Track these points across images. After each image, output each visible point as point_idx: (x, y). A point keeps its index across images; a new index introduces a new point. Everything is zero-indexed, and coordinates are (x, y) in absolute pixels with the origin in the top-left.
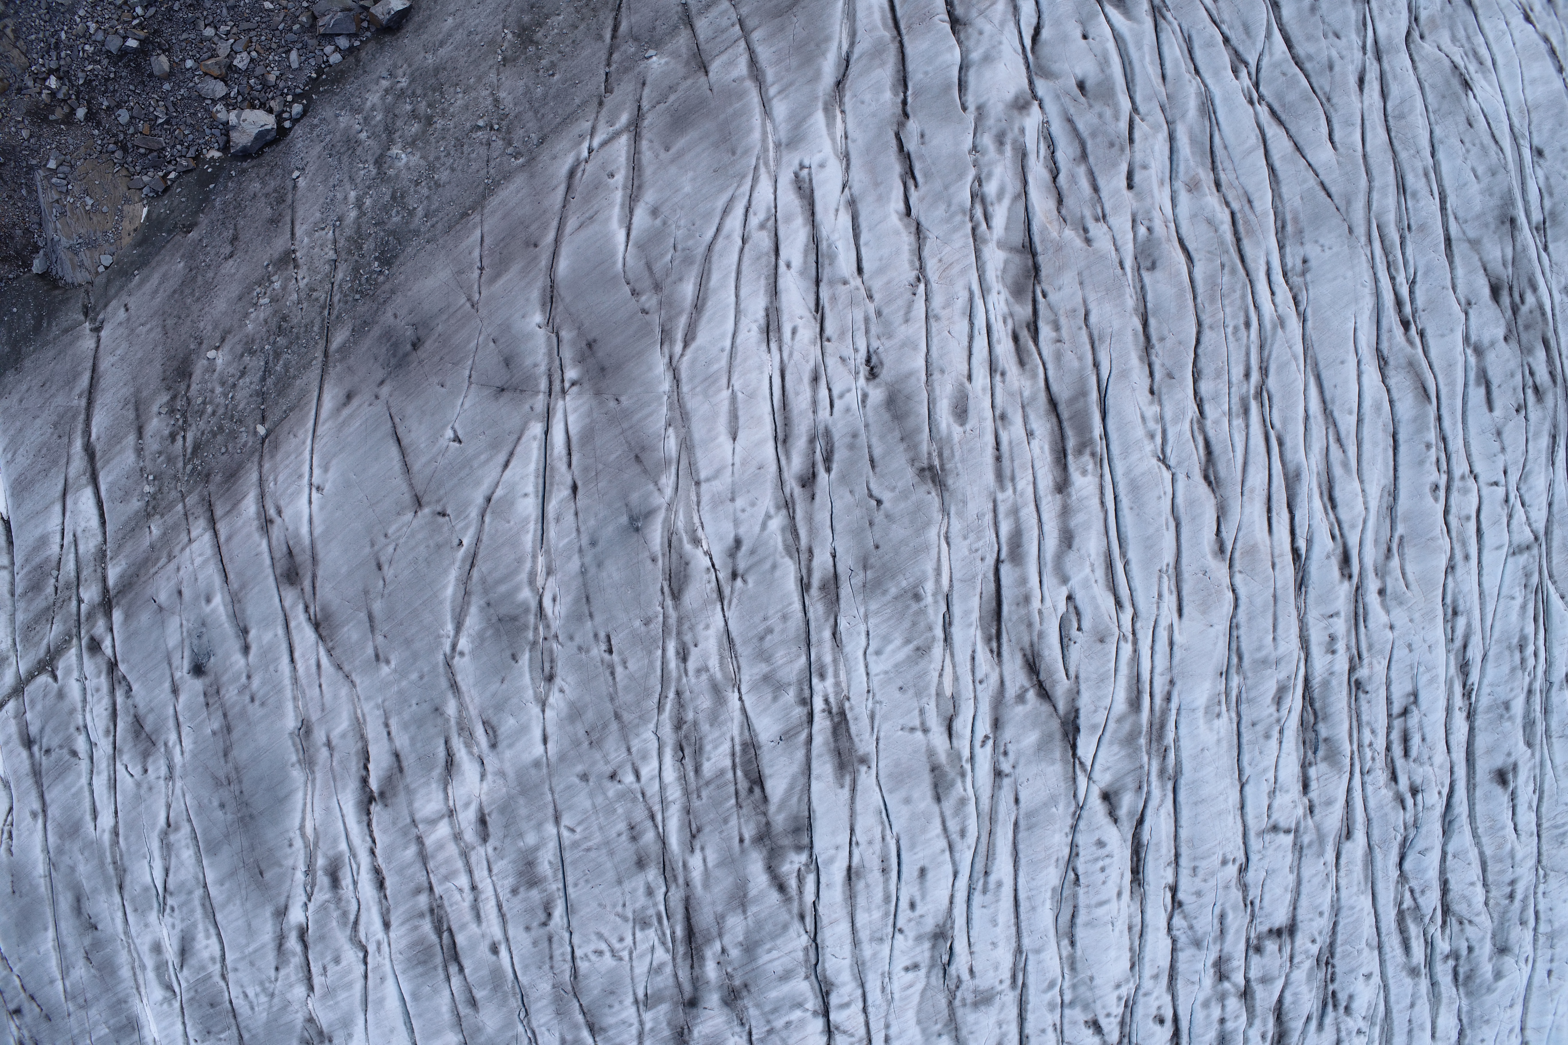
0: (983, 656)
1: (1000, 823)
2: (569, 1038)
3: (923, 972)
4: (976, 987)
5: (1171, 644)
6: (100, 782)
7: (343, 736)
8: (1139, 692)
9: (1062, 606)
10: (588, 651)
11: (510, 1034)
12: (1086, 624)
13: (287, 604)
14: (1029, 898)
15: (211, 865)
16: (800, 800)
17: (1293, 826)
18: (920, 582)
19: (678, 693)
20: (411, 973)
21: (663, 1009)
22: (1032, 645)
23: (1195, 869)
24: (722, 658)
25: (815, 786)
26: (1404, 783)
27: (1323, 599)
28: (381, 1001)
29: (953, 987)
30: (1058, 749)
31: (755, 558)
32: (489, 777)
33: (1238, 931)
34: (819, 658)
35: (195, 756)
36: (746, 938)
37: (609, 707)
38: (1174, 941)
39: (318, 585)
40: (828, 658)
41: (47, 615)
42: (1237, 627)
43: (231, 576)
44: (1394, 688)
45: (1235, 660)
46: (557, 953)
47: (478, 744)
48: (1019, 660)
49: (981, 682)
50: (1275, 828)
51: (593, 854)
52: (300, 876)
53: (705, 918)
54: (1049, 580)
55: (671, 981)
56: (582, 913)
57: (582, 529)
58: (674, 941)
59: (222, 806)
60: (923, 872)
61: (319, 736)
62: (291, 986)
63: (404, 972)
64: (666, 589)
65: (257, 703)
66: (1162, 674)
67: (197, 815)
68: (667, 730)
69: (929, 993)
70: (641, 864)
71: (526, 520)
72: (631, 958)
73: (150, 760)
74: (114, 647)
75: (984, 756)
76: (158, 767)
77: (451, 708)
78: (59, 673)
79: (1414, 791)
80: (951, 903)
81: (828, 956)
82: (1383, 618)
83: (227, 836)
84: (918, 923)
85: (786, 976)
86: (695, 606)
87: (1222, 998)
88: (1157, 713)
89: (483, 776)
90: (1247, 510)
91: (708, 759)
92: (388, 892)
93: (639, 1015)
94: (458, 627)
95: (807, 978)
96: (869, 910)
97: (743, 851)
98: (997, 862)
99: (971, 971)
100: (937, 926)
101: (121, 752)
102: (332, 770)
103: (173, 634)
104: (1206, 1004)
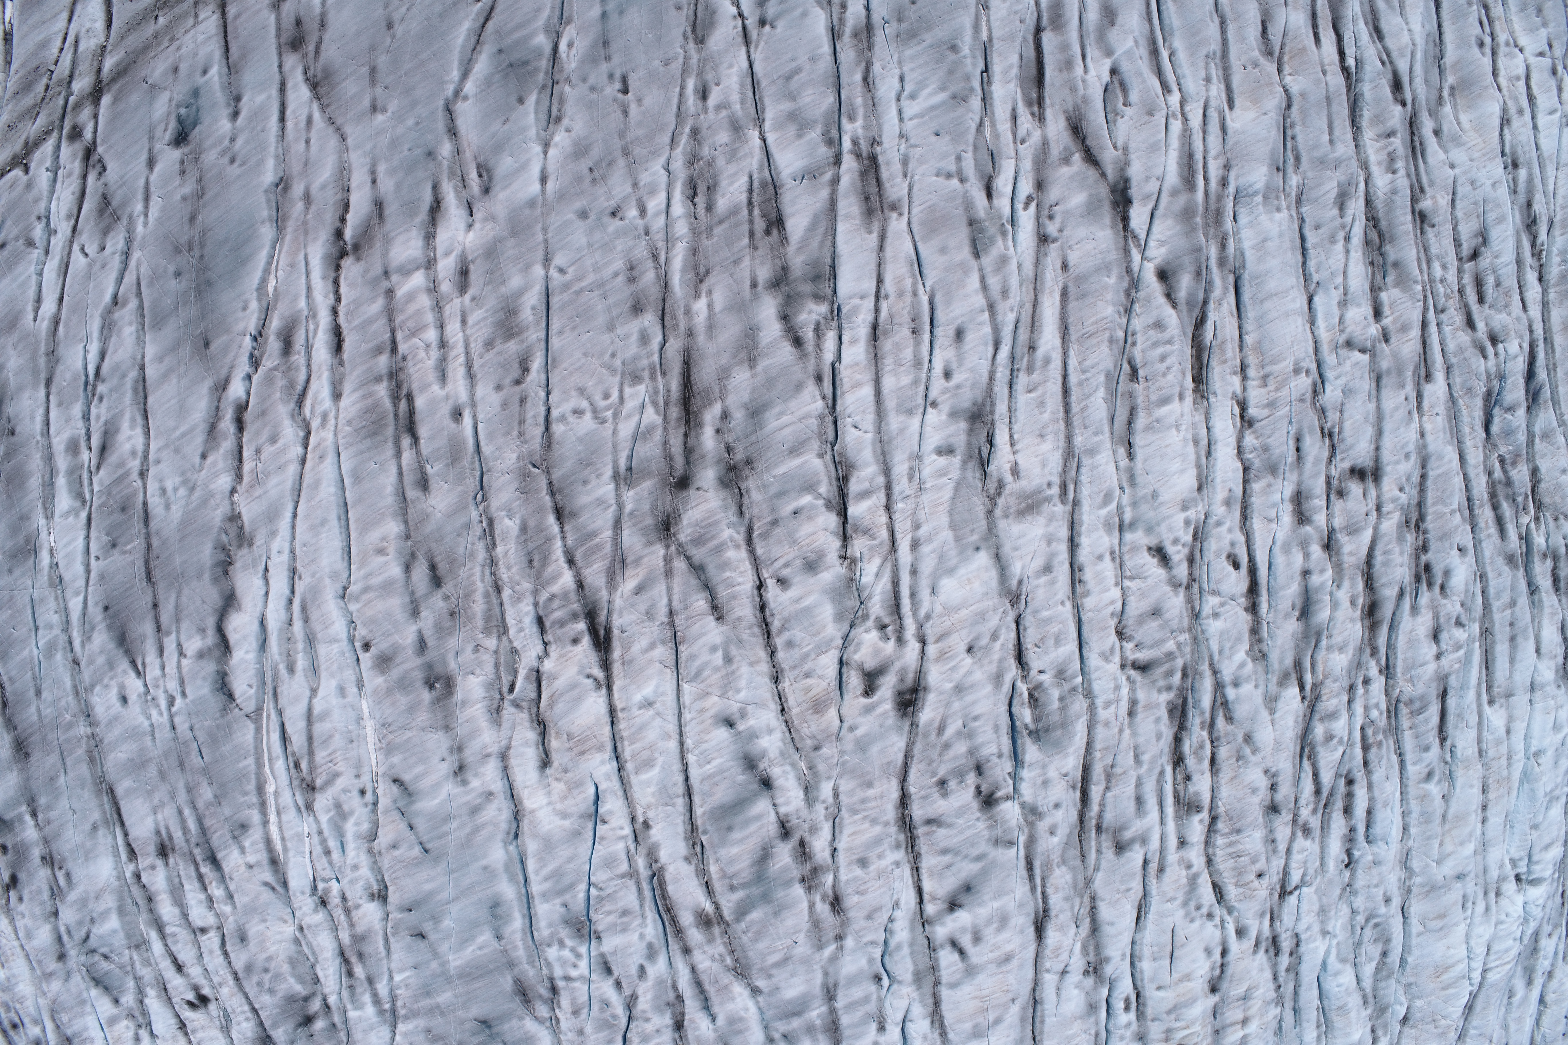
0: (1023, 115)
1: (1046, 292)
2: (532, 523)
3: (957, 460)
4: (1022, 489)
5: (1224, 128)
6: (52, 269)
7: (323, 187)
8: (1192, 171)
9: (1106, 77)
10: (600, 90)
11: (461, 519)
12: (1134, 97)
13: (286, 67)
14: (1080, 384)
15: (153, 340)
16: (822, 242)
17: (1369, 347)
18: (957, 36)
19: (694, 130)
20: (357, 447)
21: (649, 485)
22: (1076, 108)
23: (1264, 378)
24: (744, 97)
25: (841, 228)
26: (1482, 331)
27: (1377, 119)
28: (316, 484)
29: (992, 491)
30: (1107, 215)
31: (785, 7)
32: (477, 226)
33: (1317, 461)
34: (850, 102)
35: (159, 224)
36: (753, 399)
37: (617, 144)
38: (1246, 469)
39: (322, 47)
40: (859, 100)
41: (33, 112)
42: (1291, 126)
43: (233, 50)
44: (1461, 228)
45: (1291, 158)
46: (529, 415)
47: (469, 189)
48: (1063, 122)
49: (1023, 142)
51: (584, 296)
52: (249, 341)
53: (707, 373)
54: (1092, 52)
55: (660, 450)
56: (565, 365)
58: (666, 401)
59: (178, 274)
61: (298, 190)
62: (216, 475)
63: (349, 445)
64: (689, 34)
65: (236, 163)
66: (1216, 158)
67: (148, 285)
68: (679, 165)
69: (964, 491)
70: (637, 309)
72: (615, 421)
73: (110, 236)
74: (95, 132)
75: (1027, 219)
76: (116, 242)
77: (446, 151)
78: (33, 166)
79: (1494, 340)
80: (991, 380)
81: (847, 427)
82: (1442, 156)
83: (177, 307)
84: (954, 395)
85: (797, 448)
86: (719, 47)
87: (1304, 544)
88: (1213, 197)
89: (470, 226)
90: (1292, 17)
91: (723, 195)
92: (345, 356)
93: (619, 495)
95: (821, 456)
96: (897, 374)
98: (1043, 334)
99: (1015, 472)
100: (975, 403)
101: (80, 233)
102: (305, 223)
103: (161, 106)
104: (1286, 549)
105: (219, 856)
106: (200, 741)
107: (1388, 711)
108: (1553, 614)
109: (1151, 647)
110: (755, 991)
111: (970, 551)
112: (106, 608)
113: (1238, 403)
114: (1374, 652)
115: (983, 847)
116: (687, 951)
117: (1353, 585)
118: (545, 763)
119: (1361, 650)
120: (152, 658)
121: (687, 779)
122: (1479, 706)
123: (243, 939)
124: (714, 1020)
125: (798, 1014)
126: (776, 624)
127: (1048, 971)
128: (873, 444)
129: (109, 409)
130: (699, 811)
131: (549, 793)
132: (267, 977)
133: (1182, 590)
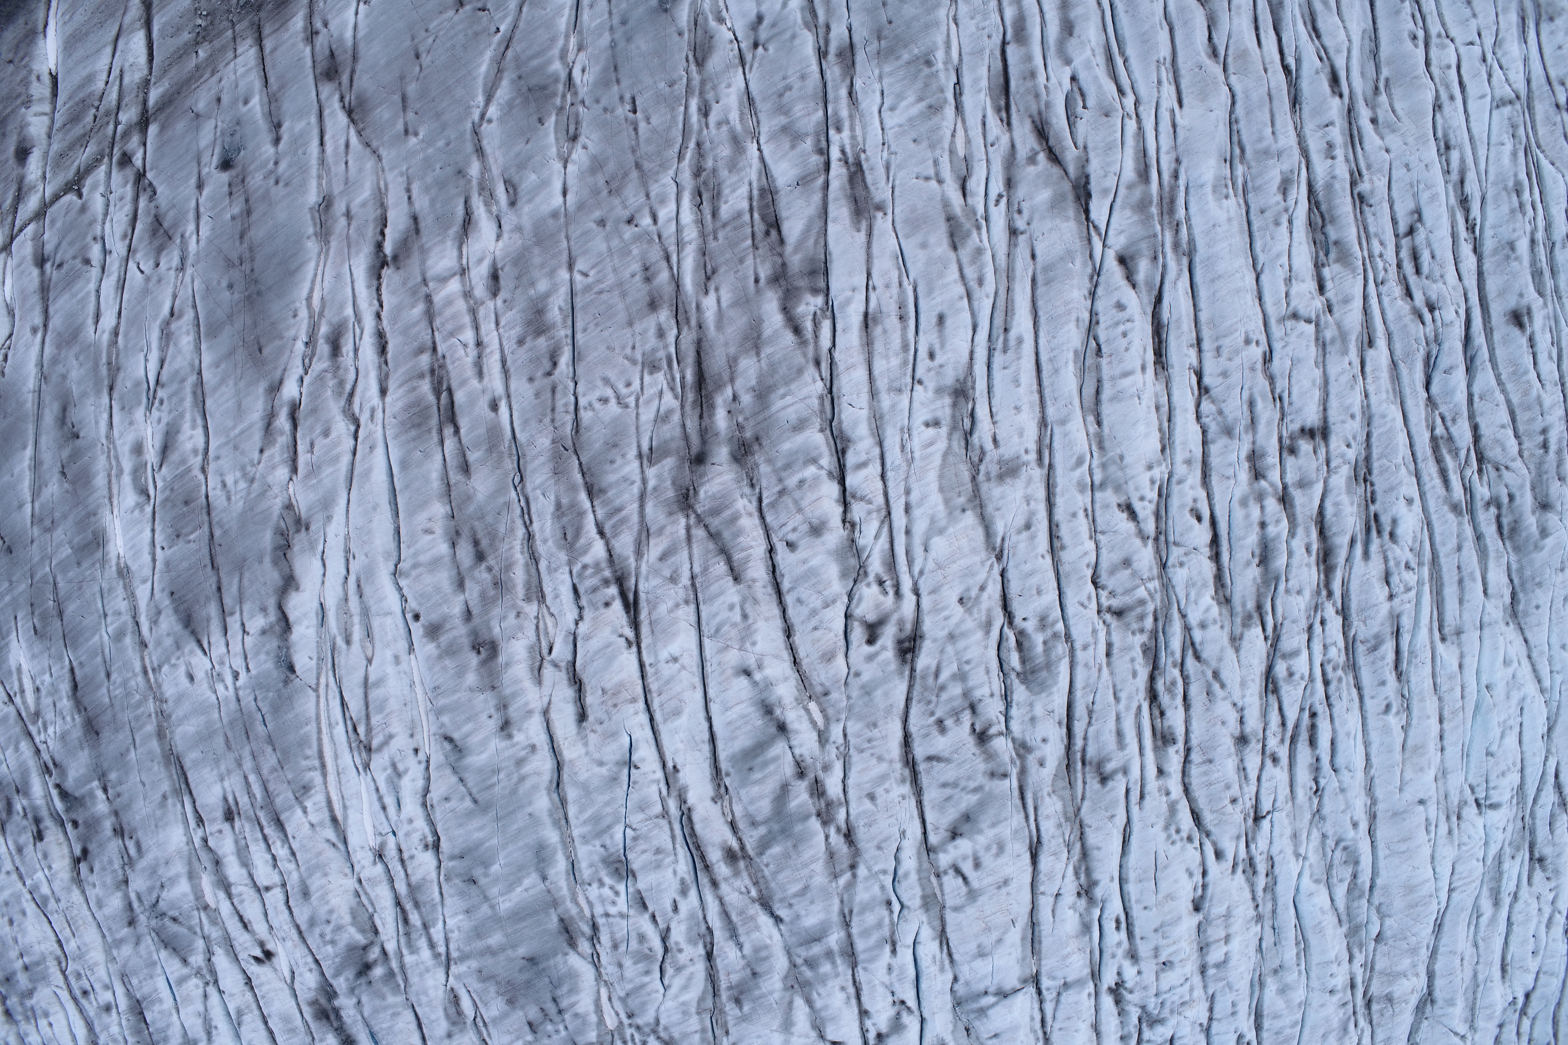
0: (993, 121)
1: (1018, 279)
2: (565, 501)
3: (944, 430)
4: (1001, 456)
5: (1174, 126)
6: (109, 285)
7: (364, 205)
8: (1147, 167)
9: (1067, 85)
10: (613, 111)
11: (502, 500)
12: (1091, 101)
13: (323, 97)
14: (1051, 360)
15: (209, 348)
16: (816, 243)
17: (1314, 318)
18: (931, 51)
19: (699, 145)
20: (403, 438)
21: (669, 463)
22: (1040, 113)
23: (1218, 349)
24: (742, 114)
25: (832, 228)
26: (1419, 299)
27: (1317, 111)
28: (367, 473)
29: (976, 459)
30: (1071, 209)
31: (776, 30)
32: (506, 236)
33: (1269, 423)
34: (836, 113)
35: (210, 241)
36: (759, 382)
37: (630, 158)
38: (1204, 432)
39: (356, 77)
40: (844, 113)
41: (83, 140)
42: (1237, 121)
43: (272, 80)
44: (1397, 207)
45: (1237, 151)
46: (560, 404)
47: (497, 203)
48: (1028, 125)
49: (992, 145)
50: (1295, 316)
51: (605, 296)
52: (300, 346)
53: (716, 362)
54: (1053, 62)
55: (678, 431)
56: (589, 358)
57: (614, 11)
58: (683, 387)
59: (230, 286)
60: (941, 319)
61: (339, 207)
62: (274, 468)
63: (396, 437)
64: (691, 58)
65: (281, 184)
66: (1168, 153)
67: (203, 299)
68: (686, 177)
69: (951, 459)
70: (653, 305)
71: (562, 7)
72: (637, 406)
73: (164, 253)
74: (144, 159)
75: (999, 215)
76: (170, 259)
77: (474, 169)
78: (85, 191)
79: (1431, 307)
80: (971, 359)
81: (844, 405)
82: (1378, 141)
83: (230, 317)
84: (938, 374)
85: (800, 426)
86: (718, 69)
87: (1260, 497)
88: (1166, 188)
89: (499, 237)
90: (1235, 21)
91: (727, 203)
92: (389, 356)
93: (643, 472)
94: (488, 100)
95: (822, 430)
96: (887, 357)
97: (758, 291)
98: (1017, 317)
99: (995, 441)
100: (958, 380)
101: (135, 251)
102: (348, 237)
103: (207, 135)
104: (1244, 503)
105: (283, 817)
106: (264, 711)
107: (1346, 649)
108: (1499, 557)
109: (1123, 594)
110: (778, 920)
111: (958, 512)
112: (172, 593)
113: (1196, 373)
114: (1330, 594)
115: (981, 779)
116: (715, 884)
117: (1308, 535)
118: (582, 717)
119: (1318, 593)
120: (216, 637)
121: (711, 727)
122: (1432, 642)
123: (306, 894)
124: (741, 949)
125: (817, 940)
126: (786, 585)
127: (1043, 893)
128: (869, 419)
129: (170, 412)
130: (722, 755)
131: (586, 744)
132: (328, 929)
133: (1150, 542)
